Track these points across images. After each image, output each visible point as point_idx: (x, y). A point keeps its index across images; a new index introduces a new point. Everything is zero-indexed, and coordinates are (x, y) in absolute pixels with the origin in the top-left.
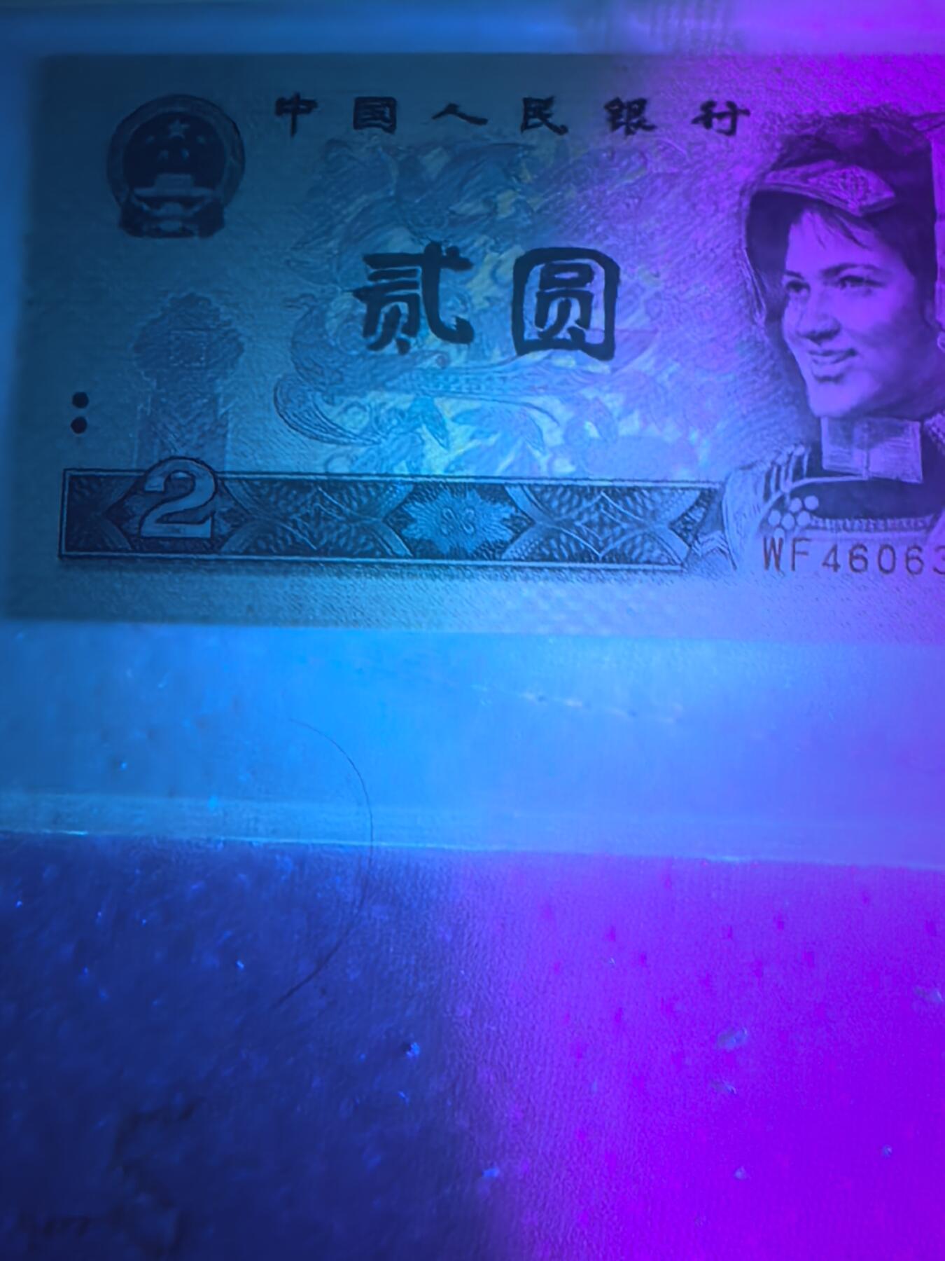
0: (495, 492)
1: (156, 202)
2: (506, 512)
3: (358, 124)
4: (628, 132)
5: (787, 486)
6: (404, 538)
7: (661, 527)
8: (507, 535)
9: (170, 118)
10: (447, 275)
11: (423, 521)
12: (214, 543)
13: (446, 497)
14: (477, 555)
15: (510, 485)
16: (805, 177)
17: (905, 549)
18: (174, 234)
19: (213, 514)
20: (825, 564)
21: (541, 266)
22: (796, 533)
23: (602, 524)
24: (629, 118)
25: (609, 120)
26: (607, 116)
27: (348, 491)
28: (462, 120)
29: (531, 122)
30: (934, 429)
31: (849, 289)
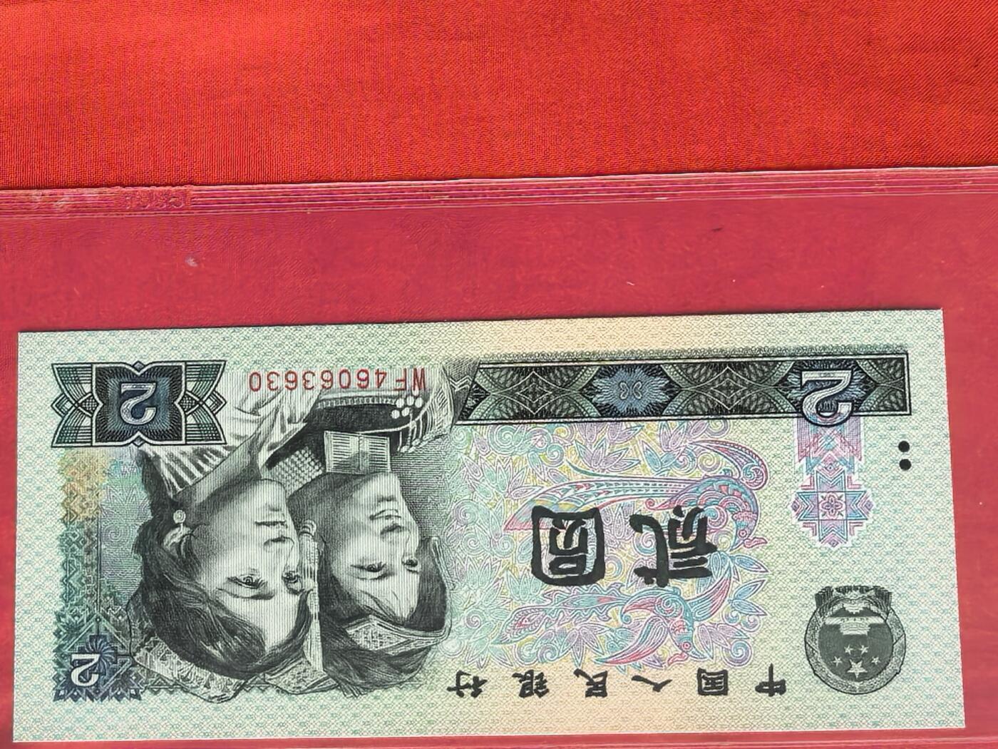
0: (608, 412)
1: (866, 613)
2: (597, 398)
3: (725, 673)
4: (531, 672)
5: (411, 425)
6: (668, 378)
7: (494, 393)
8: (597, 383)
9: (863, 677)
10: (651, 563)
11: (654, 391)
12: (799, 368)
13: (640, 407)
14: (617, 368)
16: (408, 642)
17: (334, 386)
18: (850, 589)
19: (802, 387)
20: (385, 374)
21: (585, 573)
22: (405, 393)
23: (534, 393)
24: (532, 683)
25: (546, 681)
26: (547, 684)
27: (709, 408)
28: (650, 679)
29: (600, 679)
30: (317, 468)
31: (375, 563)
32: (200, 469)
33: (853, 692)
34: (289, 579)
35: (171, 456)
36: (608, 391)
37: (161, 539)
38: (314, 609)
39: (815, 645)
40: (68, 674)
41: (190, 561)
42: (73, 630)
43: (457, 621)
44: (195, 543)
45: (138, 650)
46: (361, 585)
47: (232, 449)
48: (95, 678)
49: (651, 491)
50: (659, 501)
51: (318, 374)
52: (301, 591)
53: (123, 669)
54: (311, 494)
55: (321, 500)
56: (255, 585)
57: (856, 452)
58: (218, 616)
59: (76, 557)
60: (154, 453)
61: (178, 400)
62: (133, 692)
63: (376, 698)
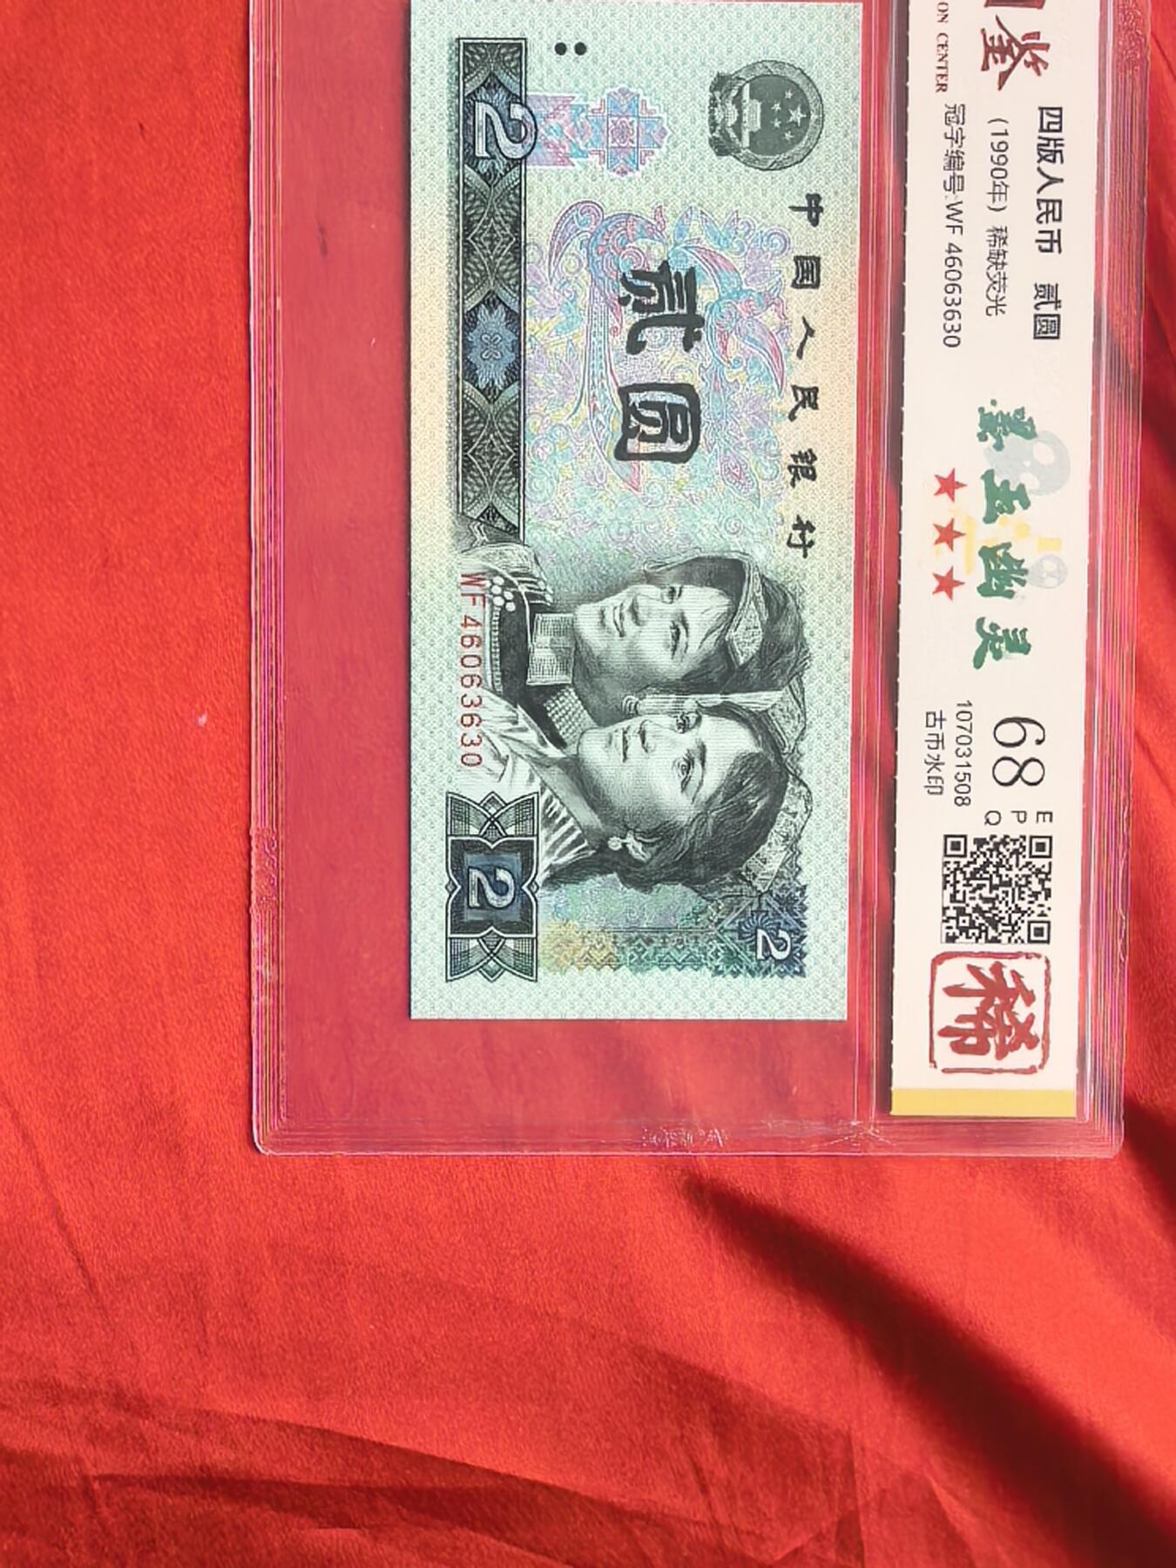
0: (515, 373)
1: (738, 101)
2: (499, 384)
3: (797, 259)
4: (790, 468)
5: (523, 589)
6: (478, 306)
7: (491, 497)
8: (482, 385)
9: (806, 109)
10: (679, 333)
11: (493, 321)
12: (472, 160)
13: (510, 337)
14: (466, 361)
15: (519, 385)
16: (755, 598)
17: (478, 673)
18: (712, 117)
19: (494, 157)
20: (466, 617)
21: (687, 405)
22: (487, 595)
23: (492, 454)
24: (800, 467)
25: (800, 452)
26: (803, 452)
27: (513, 262)
28: (801, 340)
29: (799, 393)
30: (566, 694)
31: (670, 633)
32: (564, 821)
33: (821, 121)
34: (684, 726)
35: (549, 853)
36: (492, 373)
37: (638, 863)
38: (716, 699)
39: (771, 159)
40: (778, 962)
41: (661, 832)
42: (732, 958)
43: (733, 546)
44: (644, 827)
45: (755, 888)
46: (693, 649)
47: (544, 786)
48: (782, 934)
49: (601, 329)
50: (612, 322)
51: (465, 691)
52: (697, 712)
53: (776, 906)
54: (594, 701)
55: (602, 689)
56: (690, 763)
57: (566, 102)
58: (722, 803)
59: (655, 954)
60: (546, 871)
61: (489, 844)
62: (798, 894)
63: (812, 635)
